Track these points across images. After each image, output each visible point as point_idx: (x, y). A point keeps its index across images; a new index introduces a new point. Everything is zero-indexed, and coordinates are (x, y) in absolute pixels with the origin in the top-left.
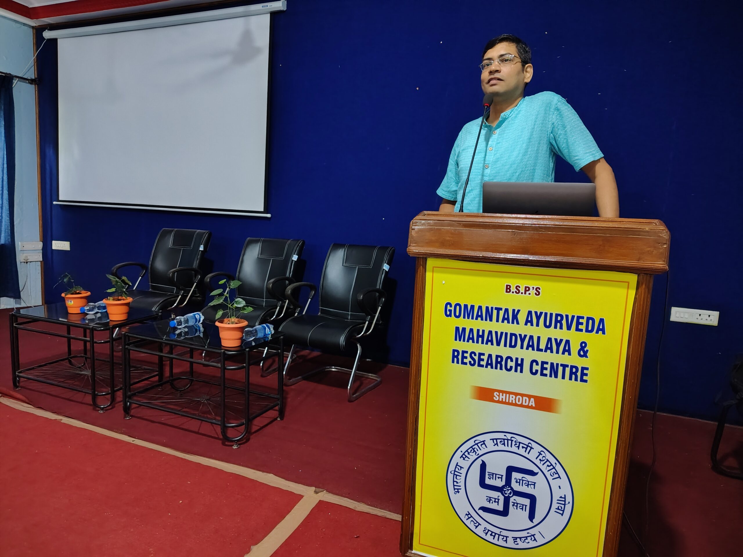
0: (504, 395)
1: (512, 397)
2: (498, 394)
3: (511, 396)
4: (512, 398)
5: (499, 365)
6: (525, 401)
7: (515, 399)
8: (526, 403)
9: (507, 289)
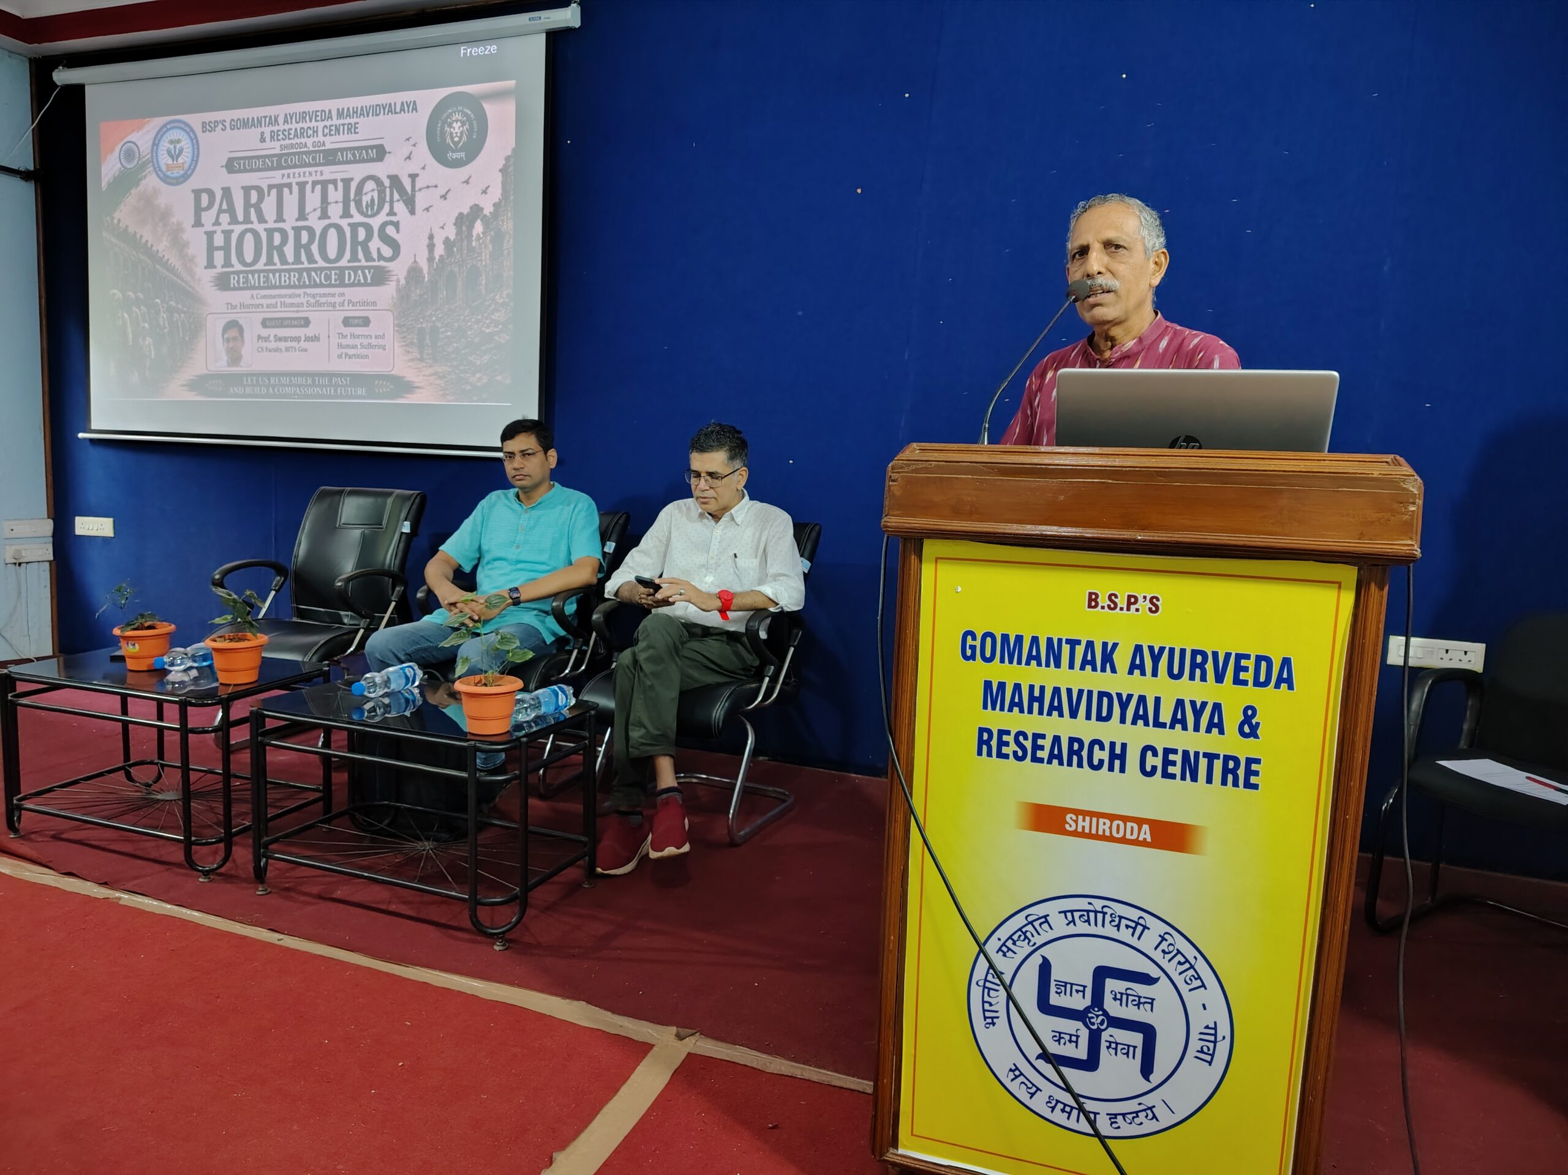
0: (1088, 819)
1: (1104, 824)
2: (1074, 817)
3: (1101, 821)
4: (1104, 826)
5: (1075, 758)
6: (1131, 831)
7: (1110, 828)
8: (1132, 834)
9: (1090, 600)
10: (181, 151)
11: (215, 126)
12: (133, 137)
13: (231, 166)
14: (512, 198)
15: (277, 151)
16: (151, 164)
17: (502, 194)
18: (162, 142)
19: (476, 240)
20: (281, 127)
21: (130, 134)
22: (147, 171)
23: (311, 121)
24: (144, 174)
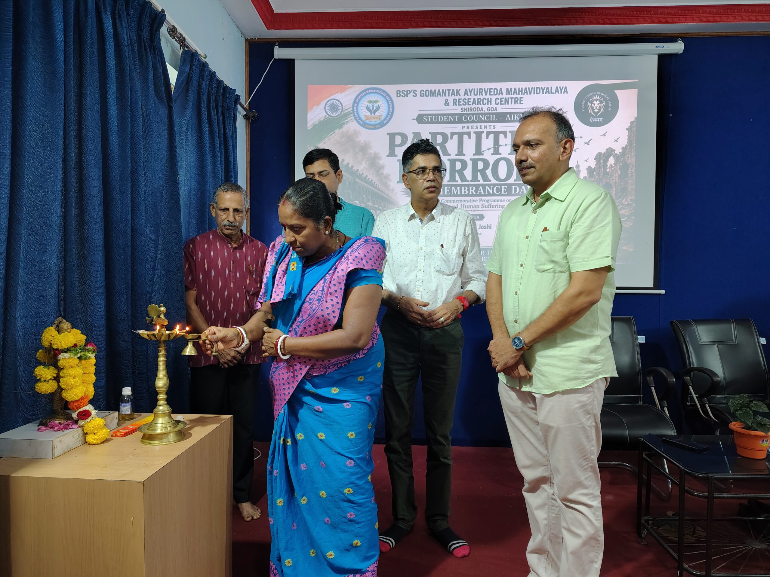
10: (378, 108)
11: (407, 94)
12: (338, 96)
13: (420, 119)
14: (635, 144)
15: (459, 111)
16: (352, 115)
17: (628, 142)
18: (362, 101)
19: (610, 168)
20: (462, 97)
21: (335, 94)
22: (349, 119)
23: (486, 94)
24: (346, 121)
